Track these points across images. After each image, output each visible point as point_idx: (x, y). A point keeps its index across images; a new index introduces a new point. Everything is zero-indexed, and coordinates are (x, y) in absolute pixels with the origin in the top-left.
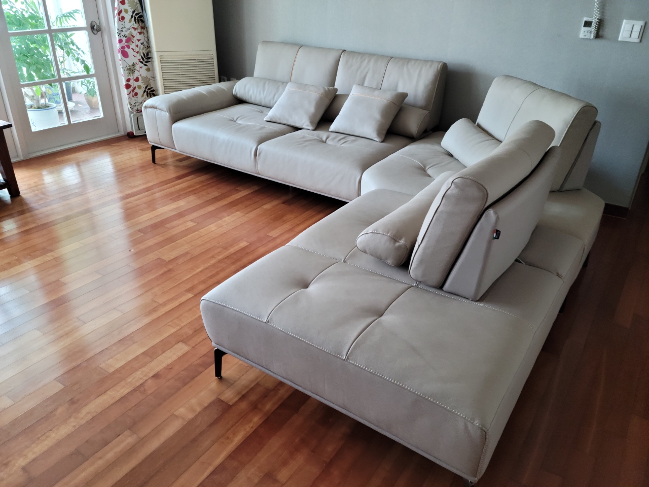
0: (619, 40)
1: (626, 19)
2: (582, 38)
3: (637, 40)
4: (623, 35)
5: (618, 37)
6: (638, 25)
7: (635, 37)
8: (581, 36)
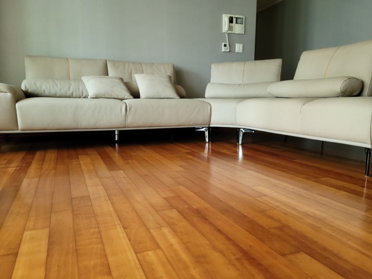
0: (236, 52)
1: (237, 43)
2: (224, 52)
3: (242, 52)
4: (237, 50)
5: (235, 51)
6: (241, 46)
7: (241, 51)
8: (223, 50)
